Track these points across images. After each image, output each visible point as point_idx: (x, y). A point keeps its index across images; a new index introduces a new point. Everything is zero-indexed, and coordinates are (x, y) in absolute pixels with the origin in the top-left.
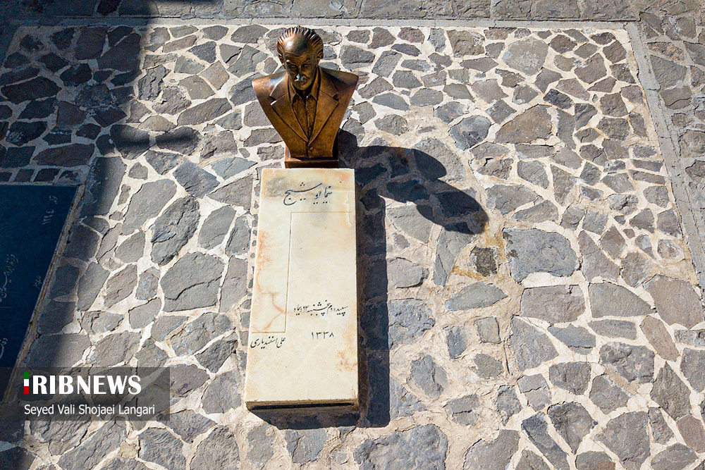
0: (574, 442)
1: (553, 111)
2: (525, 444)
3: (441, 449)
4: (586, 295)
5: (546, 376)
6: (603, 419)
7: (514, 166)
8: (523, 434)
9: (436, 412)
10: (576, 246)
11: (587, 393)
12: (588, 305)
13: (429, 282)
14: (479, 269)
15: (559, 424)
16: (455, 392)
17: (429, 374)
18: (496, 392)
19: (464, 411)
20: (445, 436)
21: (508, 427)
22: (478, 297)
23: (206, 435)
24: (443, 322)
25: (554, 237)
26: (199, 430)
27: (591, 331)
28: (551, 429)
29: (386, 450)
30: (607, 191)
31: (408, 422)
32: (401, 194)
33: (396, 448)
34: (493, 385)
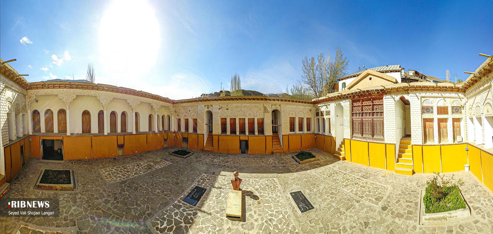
0: (272, 223)
1: (267, 187)
2: (265, 224)
3: (253, 226)
4: (272, 205)
5: (268, 215)
6: (276, 220)
7: (262, 192)
8: (265, 223)
9: (252, 221)
10: (271, 200)
11: (273, 217)
12: (273, 207)
13: (251, 205)
14: (258, 204)
15: (270, 221)
16: (255, 218)
17: (251, 216)
18: (261, 218)
19: (256, 220)
20: (254, 224)
21: (263, 222)
22: (258, 207)
23: (220, 219)
24: (253, 210)
25: (268, 200)
26: (219, 218)
27: (273, 210)
28: (269, 222)
29: (245, 225)
30: (274, 194)
31: (248, 222)
32: (248, 196)
33: (246, 225)
34: (260, 217)
